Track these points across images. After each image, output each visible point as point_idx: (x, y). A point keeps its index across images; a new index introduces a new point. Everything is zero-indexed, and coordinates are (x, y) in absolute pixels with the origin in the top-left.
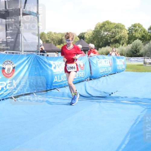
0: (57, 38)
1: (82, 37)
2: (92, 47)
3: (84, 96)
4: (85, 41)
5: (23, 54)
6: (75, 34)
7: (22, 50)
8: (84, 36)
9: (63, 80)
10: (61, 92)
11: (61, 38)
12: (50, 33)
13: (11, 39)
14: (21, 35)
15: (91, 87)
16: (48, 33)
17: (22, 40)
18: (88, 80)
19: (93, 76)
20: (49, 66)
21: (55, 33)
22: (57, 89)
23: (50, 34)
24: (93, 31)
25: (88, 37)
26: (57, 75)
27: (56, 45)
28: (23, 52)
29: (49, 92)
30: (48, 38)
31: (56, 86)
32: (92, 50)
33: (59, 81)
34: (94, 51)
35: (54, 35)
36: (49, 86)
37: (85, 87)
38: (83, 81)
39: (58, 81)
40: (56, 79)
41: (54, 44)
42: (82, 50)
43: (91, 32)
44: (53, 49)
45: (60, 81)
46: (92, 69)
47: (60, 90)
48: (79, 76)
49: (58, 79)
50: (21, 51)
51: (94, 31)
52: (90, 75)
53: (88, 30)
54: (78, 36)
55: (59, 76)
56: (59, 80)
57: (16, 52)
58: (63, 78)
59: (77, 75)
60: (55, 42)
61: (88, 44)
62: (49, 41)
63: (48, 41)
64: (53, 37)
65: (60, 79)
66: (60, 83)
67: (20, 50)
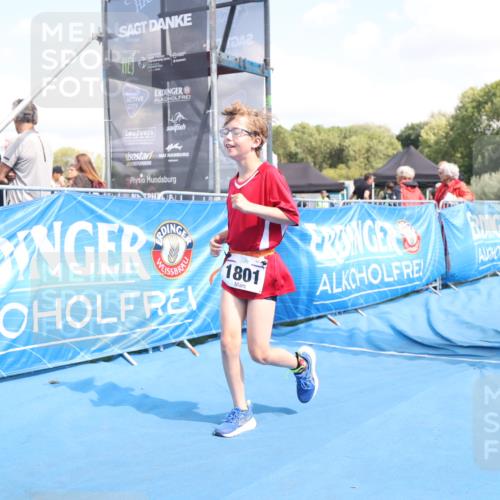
0: (325, 145)
1: (410, 139)
2: (451, 175)
3: (425, 342)
4: (422, 152)
5: (219, 199)
6: (388, 130)
7: (214, 185)
8: (419, 135)
9: (349, 288)
10: (344, 327)
11: (337, 145)
12: (304, 128)
13: (182, 151)
14: (214, 140)
15: (447, 313)
16: (295, 129)
17: (217, 155)
18: (435, 288)
19: (452, 276)
20: (301, 240)
21: (318, 129)
22: (330, 316)
23: (303, 133)
24: (453, 117)
25: (432, 139)
26: (328, 271)
27: (321, 168)
28: (218, 193)
29: (302, 326)
30: (296, 145)
31: (327, 308)
32: (450, 184)
33: (336, 291)
34: (458, 186)
35: (316, 136)
36: (301, 307)
37: (428, 312)
38: (418, 292)
39: (332, 290)
40: (325, 284)
41: (315, 164)
42: (416, 184)
43: (443, 122)
44: (314, 182)
45: (340, 290)
46: (449, 249)
47: (340, 320)
48: (401, 274)
49: (331, 283)
50: (213, 192)
51: (456, 118)
52: (443, 271)
53: (432, 116)
54: (399, 138)
55: (334, 274)
56: (337, 288)
57: (197, 193)
58: (347, 280)
59: (396, 272)
60: (320, 159)
61: (433, 164)
62: (300, 156)
63: (296, 154)
64: (310, 142)
65: (339, 284)
66: (340, 298)
67: (211, 187)
